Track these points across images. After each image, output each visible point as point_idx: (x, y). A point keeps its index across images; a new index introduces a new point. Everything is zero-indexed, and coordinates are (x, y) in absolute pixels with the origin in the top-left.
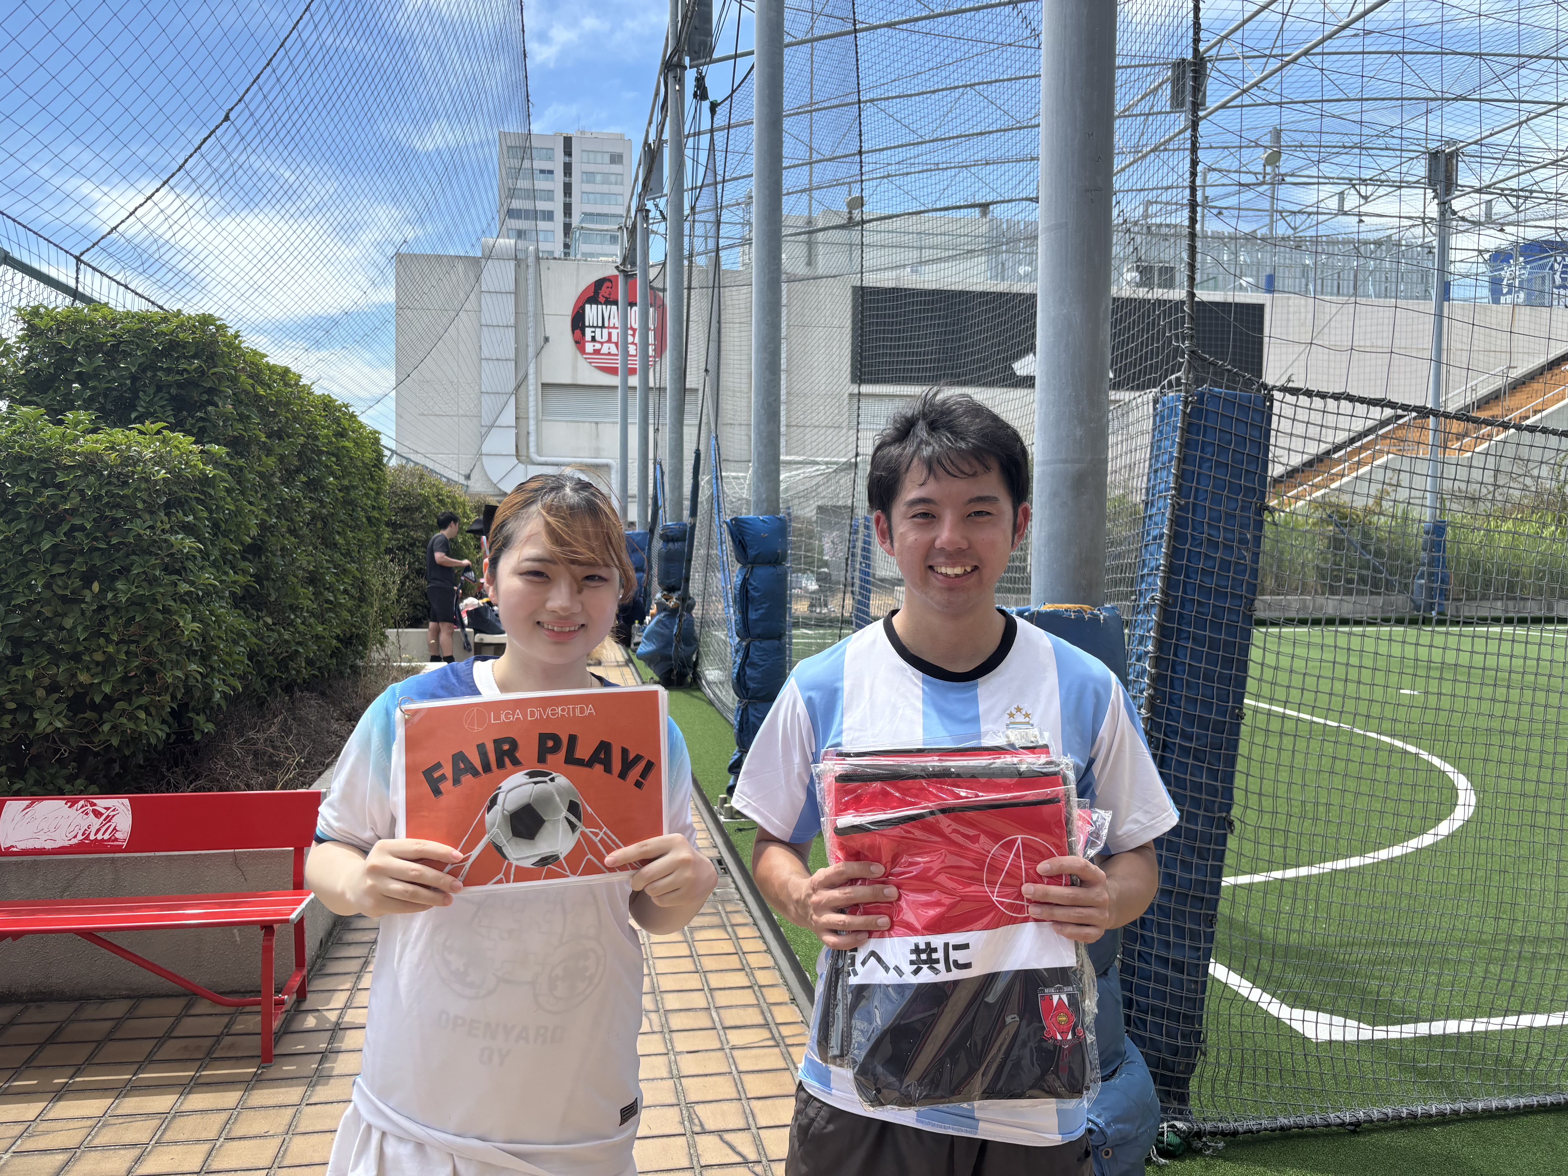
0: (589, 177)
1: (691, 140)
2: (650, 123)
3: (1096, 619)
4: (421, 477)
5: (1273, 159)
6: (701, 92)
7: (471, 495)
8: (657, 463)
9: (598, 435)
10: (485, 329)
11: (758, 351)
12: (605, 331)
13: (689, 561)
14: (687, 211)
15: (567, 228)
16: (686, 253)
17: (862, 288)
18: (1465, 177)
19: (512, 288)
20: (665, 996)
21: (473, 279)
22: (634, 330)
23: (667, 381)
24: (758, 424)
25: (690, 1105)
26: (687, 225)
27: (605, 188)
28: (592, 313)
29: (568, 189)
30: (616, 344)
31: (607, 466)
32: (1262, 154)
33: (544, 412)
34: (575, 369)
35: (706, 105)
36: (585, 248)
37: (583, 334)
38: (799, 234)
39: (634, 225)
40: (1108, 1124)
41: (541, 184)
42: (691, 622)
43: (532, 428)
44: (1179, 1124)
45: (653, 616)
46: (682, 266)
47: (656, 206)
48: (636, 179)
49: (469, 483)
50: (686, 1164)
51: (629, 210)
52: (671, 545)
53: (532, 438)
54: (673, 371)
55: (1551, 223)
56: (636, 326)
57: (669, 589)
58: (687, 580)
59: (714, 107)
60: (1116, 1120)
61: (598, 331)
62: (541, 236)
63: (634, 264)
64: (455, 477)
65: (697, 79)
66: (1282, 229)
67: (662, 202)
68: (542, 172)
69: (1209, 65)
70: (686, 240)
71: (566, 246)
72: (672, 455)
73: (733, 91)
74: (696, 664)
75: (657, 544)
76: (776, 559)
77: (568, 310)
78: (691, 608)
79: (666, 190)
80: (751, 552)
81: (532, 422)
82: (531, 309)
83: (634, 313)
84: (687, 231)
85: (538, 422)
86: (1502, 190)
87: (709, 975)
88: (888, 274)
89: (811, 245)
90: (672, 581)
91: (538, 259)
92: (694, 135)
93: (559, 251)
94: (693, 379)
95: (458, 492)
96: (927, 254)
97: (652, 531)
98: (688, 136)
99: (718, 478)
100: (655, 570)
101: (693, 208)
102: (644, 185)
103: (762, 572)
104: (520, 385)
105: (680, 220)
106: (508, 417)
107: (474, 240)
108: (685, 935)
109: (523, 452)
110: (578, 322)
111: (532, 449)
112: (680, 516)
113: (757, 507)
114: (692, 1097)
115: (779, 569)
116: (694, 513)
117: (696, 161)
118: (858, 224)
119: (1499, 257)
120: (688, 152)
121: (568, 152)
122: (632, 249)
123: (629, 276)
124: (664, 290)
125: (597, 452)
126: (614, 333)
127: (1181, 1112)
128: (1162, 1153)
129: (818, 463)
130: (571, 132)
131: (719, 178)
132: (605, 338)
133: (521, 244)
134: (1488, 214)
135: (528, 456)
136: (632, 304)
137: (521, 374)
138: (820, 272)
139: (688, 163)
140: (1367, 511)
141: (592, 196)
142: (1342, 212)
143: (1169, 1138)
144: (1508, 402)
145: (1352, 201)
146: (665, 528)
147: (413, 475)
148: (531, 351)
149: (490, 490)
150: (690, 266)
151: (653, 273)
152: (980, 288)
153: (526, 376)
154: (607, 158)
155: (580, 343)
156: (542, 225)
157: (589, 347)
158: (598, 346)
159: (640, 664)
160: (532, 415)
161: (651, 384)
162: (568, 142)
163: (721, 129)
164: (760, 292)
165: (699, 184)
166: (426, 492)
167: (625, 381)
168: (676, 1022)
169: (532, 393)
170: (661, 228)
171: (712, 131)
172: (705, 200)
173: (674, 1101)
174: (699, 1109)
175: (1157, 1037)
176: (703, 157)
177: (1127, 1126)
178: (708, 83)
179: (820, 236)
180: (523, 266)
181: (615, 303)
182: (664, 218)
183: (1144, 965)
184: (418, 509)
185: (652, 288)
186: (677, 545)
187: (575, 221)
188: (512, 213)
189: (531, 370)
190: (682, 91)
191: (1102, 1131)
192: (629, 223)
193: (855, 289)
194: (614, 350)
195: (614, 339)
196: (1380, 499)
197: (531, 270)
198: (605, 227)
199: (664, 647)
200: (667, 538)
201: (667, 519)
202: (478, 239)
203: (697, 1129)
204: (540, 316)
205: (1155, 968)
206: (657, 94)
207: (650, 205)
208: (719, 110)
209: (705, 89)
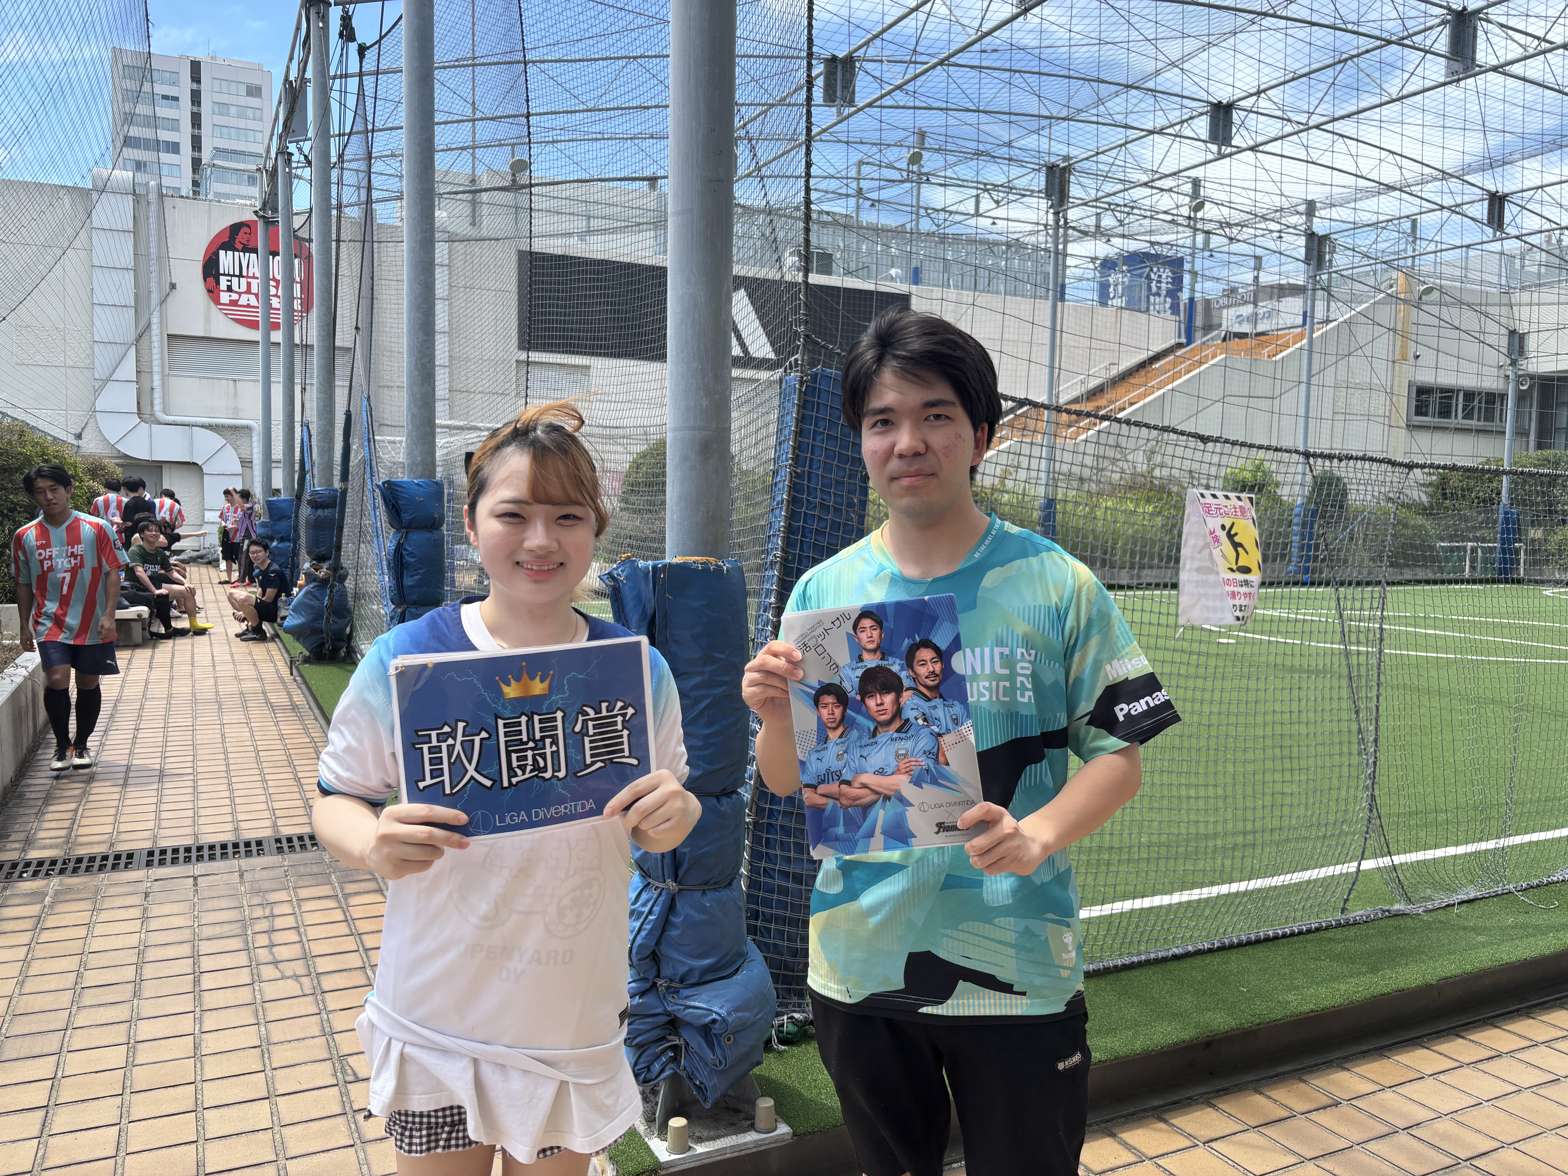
0: (222, 108)
1: (337, 81)
2: (291, 59)
3: (719, 569)
4: (22, 434)
5: (915, 159)
6: (348, 33)
7: (83, 457)
8: (305, 425)
9: (236, 395)
10: (99, 271)
11: (410, 311)
12: (243, 281)
13: (341, 528)
14: (334, 159)
15: (196, 164)
16: (334, 202)
17: (531, 253)
18: (1075, 191)
19: (131, 226)
20: (318, 960)
21: (82, 215)
22: (277, 282)
23: (313, 337)
24: (411, 384)
25: (343, 1058)
26: (334, 174)
27: (241, 123)
28: (226, 260)
29: (196, 120)
30: (257, 295)
31: (248, 428)
32: (906, 154)
33: (171, 367)
34: (208, 320)
35: (353, 47)
36: (217, 187)
37: (218, 283)
38: (463, 192)
39: (275, 168)
40: (729, 1014)
41: (164, 111)
42: (343, 593)
43: (157, 383)
44: (797, 1016)
45: (301, 587)
46: (330, 216)
47: (300, 150)
48: (276, 118)
49: (81, 443)
50: (339, 1110)
51: (268, 151)
52: (320, 512)
53: (157, 395)
54: (321, 328)
55: (1147, 238)
56: (279, 277)
57: (319, 559)
58: (339, 548)
59: (362, 50)
60: (736, 1010)
61: (235, 280)
62: (165, 170)
63: (275, 210)
64: (62, 436)
65: (343, 18)
66: (926, 225)
67: (306, 146)
68: (165, 97)
69: (857, 65)
70: (334, 188)
71: (196, 184)
72: (320, 417)
73: (381, 38)
74: (350, 637)
75: (305, 511)
76: (433, 524)
77: (199, 255)
78: (342, 579)
79: (310, 134)
80: (406, 517)
81: (157, 378)
82: (153, 251)
83: (277, 265)
84: (334, 179)
85: (164, 377)
86: (1110, 204)
87: (364, 937)
88: (559, 241)
89: (474, 204)
90: (322, 550)
91: (161, 196)
92: (341, 77)
93: (186, 188)
94: (344, 337)
95: (67, 452)
96: (595, 223)
97: (299, 497)
98: (335, 77)
99: (371, 441)
100: (303, 540)
101: (341, 156)
102: (285, 126)
103: (418, 537)
104: (142, 335)
105: (326, 167)
106: (128, 369)
107: (85, 171)
108: (339, 901)
109: (146, 410)
110: (211, 269)
111: (157, 407)
112: (330, 482)
113: (411, 470)
114: (344, 1050)
115: (435, 534)
116: (345, 476)
117: (343, 105)
118: (523, 187)
119: (1108, 265)
120: (335, 95)
121: (196, 78)
122: (273, 193)
123: (270, 223)
124: (310, 240)
125: (236, 412)
126: (254, 284)
127: (800, 1005)
128: (782, 1042)
129: (479, 429)
130: (198, 56)
131: (370, 127)
132: (244, 288)
133: (141, 177)
134: (1098, 226)
135: (152, 415)
136: (275, 254)
137: (143, 323)
138: (484, 233)
139: (335, 106)
140: (993, 489)
141: (225, 130)
142: (977, 214)
143: (788, 1028)
144: (1109, 395)
145: (986, 203)
146: (314, 493)
147: (11, 431)
148: (155, 298)
149: (107, 452)
150: (339, 218)
151: (297, 222)
152: (647, 262)
153: (149, 325)
154: (243, 90)
155: (213, 292)
156: (165, 157)
157: (225, 298)
158: (235, 297)
159: (287, 638)
160: (156, 369)
161: (297, 340)
162: (196, 67)
163: (369, 74)
164: (412, 250)
165: (348, 131)
166: (28, 450)
167: (267, 336)
168: (328, 983)
169: (156, 344)
170: (307, 173)
171: (361, 75)
172: (355, 148)
173: (326, 1055)
174: (350, 1060)
175: (779, 942)
176: (351, 101)
177: (747, 1014)
178: (355, 23)
179: (485, 196)
180: (143, 203)
181: (255, 251)
182: (309, 163)
183: (768, 880)
184: (19, 469)
185: (296, 237)
186: (327, 512)
187: (206, 156)
188: (128, 142)
189: (155, 320)
190: (326, 29)
191: (724, 1020)
192: (270, 165)
193: (521, 253)
194: (253, 301)
195: (254, 289)
196: (1003, 479)
197: (153, 208)
198: (241, 166)
199: (314, 620)
200: (316, 504)
201: (316, 484)
202: (90, 170)
203: (350, 1078)
204: (164, 258)
205: (778, 881)
206: (298, 28)
207: (292, 148)
208: (368, 54)
209: (352, 29)
